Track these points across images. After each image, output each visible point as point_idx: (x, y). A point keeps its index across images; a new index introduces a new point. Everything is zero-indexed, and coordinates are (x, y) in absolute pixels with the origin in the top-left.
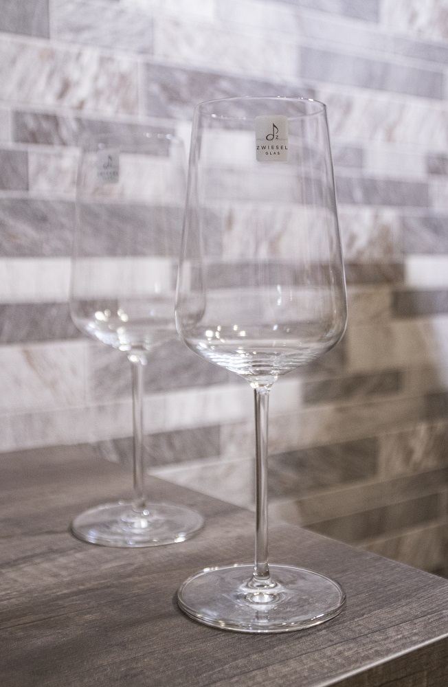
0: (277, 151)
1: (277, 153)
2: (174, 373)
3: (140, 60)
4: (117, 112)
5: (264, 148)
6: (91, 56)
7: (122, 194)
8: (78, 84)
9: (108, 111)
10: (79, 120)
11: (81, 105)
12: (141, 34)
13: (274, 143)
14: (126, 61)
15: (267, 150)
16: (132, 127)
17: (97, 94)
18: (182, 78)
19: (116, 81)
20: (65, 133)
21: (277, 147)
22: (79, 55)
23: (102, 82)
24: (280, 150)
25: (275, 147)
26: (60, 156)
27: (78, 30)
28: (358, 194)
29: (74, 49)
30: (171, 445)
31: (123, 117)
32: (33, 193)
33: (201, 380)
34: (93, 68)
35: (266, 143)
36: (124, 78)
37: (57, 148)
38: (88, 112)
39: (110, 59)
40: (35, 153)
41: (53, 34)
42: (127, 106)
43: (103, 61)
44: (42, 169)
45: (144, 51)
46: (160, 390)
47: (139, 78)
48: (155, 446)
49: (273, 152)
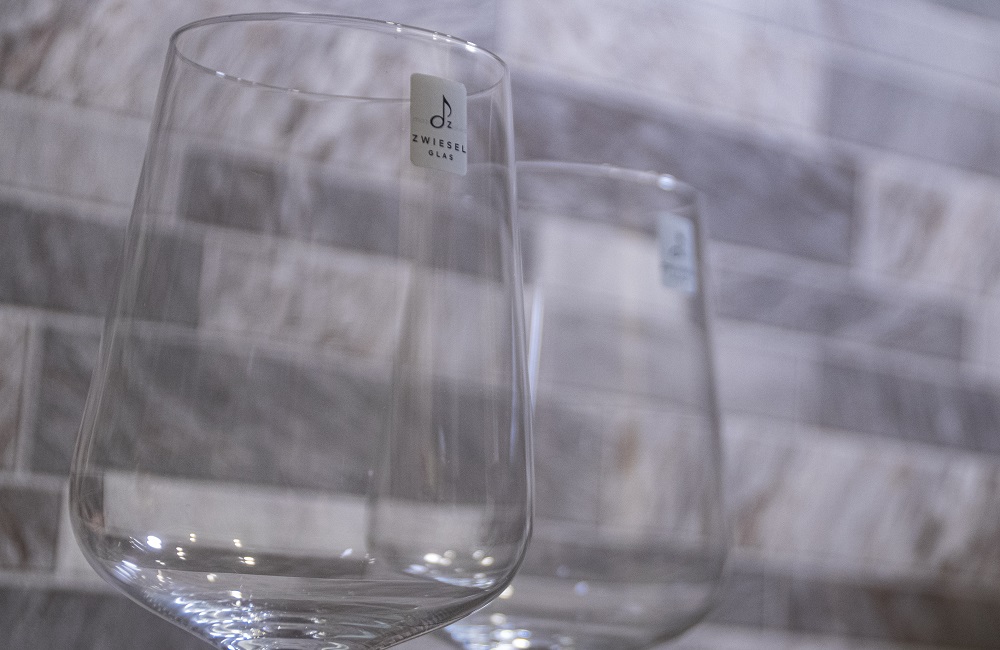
0: (447, 152)
1: (448, 156)
4: (398, 173)
5: (426, 141)
6: (357, 49)
9: (380, 169)
10: (316, 184)
11: (325, 153)
13: (445, 135)
17: (362, 131)
18: (557, 111)
20: (286, 209)
21: (449, 144)
22: (331, 45)
24: (453, 151)
25: (445, 144)
26: (272, 258)
28: (950, 423)
29: (323, 31)
32: (207, 333)
34: (359, 74)
37: (267, 241)
38: (339, 167)
39: (399, 59)
40: (219, 246)
43: (383, 61)
44: (230, 283)
49: (441, 151)
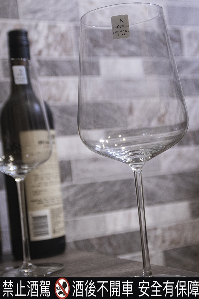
0: (123, 33)
1: (123, 34)
2: (108, 201)
3: (72, 25)
4: (61, 55)
5: (116, 32)
6: (43, 26)
7: (67, 100)
8: (37, 41)
9: (55, 55)
10: (39, 61)
11: (40, 53)
12: (71, 10)
13: (122, 29)
14: (63, 26)
15: (118, 33)
16: (70, 62)
17: (48, 46)
18: (100, 34)
19: (59, 38)
21: (123, 31)
22: (36, 26)
23: (51, 39)
24: (125, 32)
25: (122, 31)
27: (34, 12)
29: (33, 23)
30: (110, 245)
31: (64, 57)
33: (126, 205)
34: (45, 32)
35: (117, 30)
36: (63, 36)
38: (44, 56)
39: (55, 26)
41: (21, 16)
42: (66, 51)
43: (50, 28)
45: (73, 20)
46: (100, 211)
47: (72, 35)
48: (100, 245)
49: (121, 33)
